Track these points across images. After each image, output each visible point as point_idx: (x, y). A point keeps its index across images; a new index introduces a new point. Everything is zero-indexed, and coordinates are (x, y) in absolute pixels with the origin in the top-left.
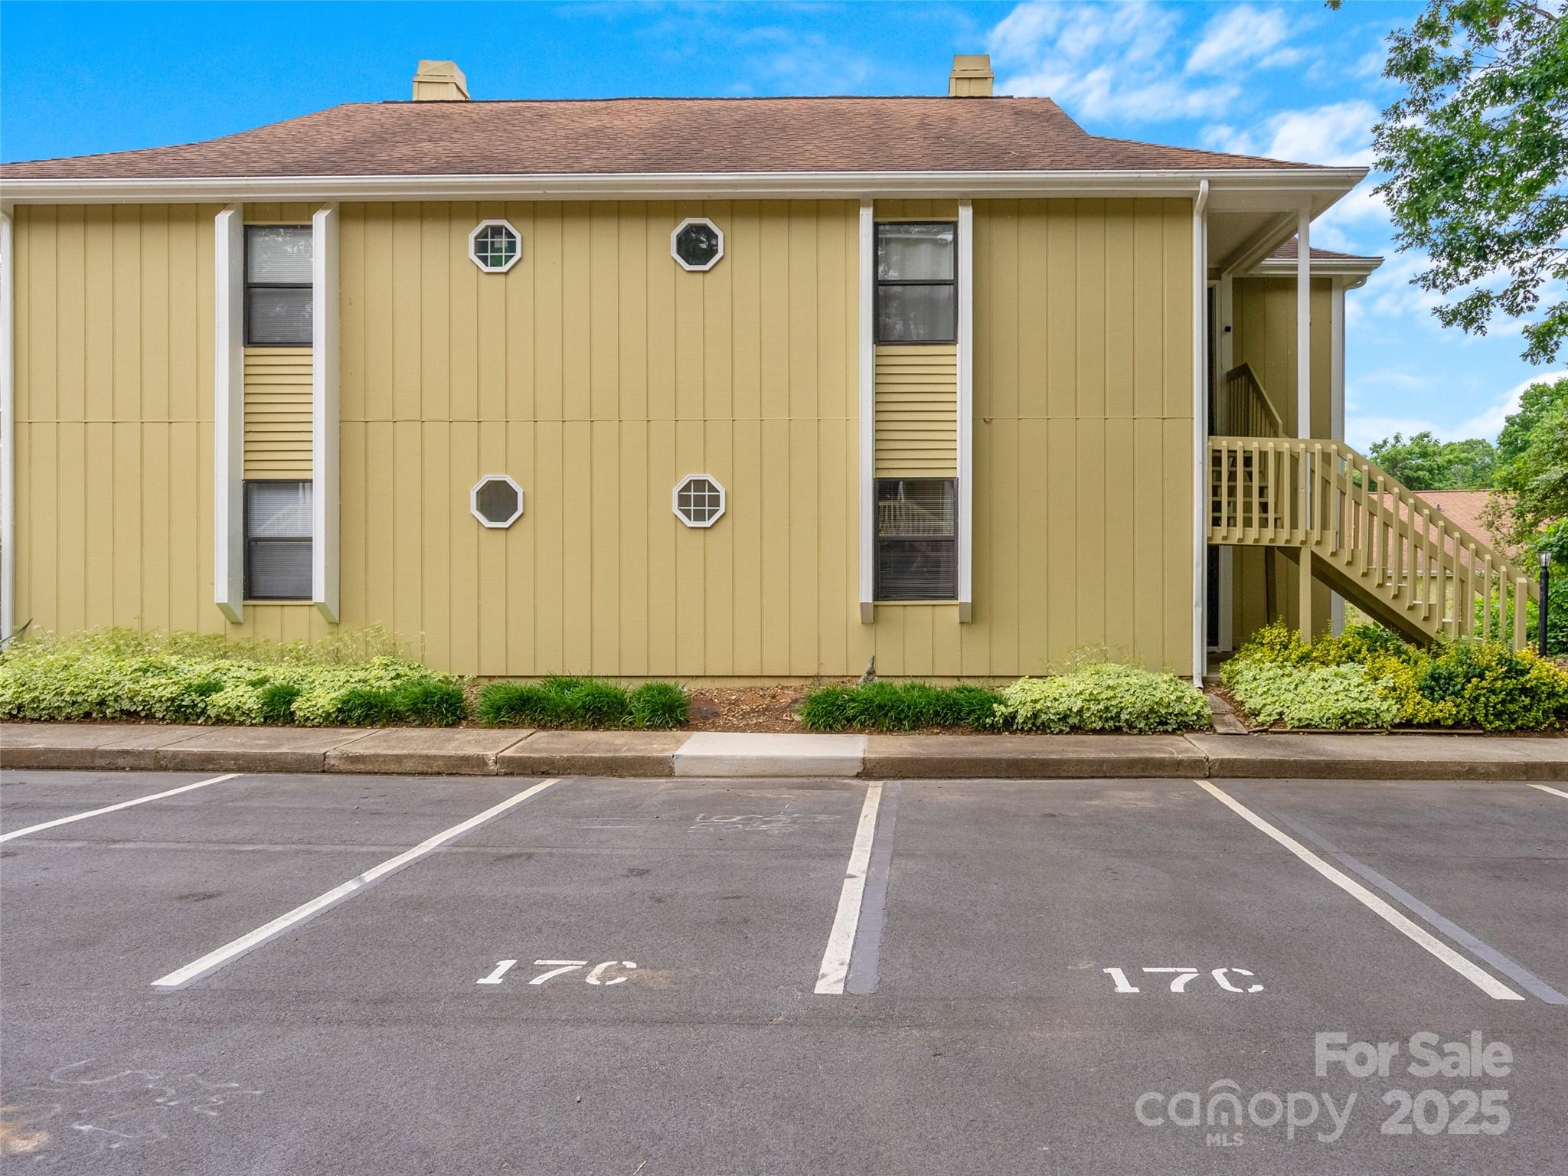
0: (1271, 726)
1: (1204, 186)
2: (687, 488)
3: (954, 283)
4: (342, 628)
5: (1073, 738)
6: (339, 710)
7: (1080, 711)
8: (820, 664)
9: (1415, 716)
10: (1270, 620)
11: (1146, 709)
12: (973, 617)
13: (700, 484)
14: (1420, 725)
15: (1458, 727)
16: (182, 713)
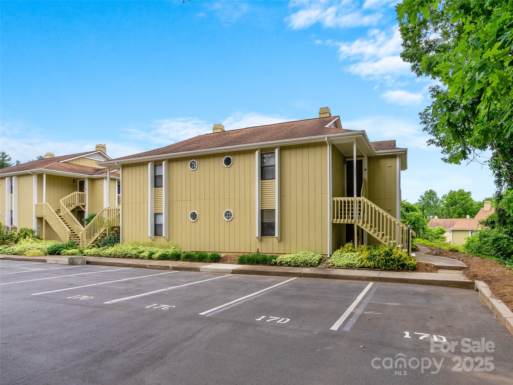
0: (332, 266)
1: (326, 138)
2: (226, 213)
3: (274, 166)
4: (169, 241)
5: (288, 267)
6: (159, 257)
7: (290, 261)
8: (251, 250)
9: (365, 265)
10: (348, 241)
11: (303, 261)
12: (281, 239)
13: (228, 212)
14: (366, 268)
15: (375, 268)
16: (137, 257)
